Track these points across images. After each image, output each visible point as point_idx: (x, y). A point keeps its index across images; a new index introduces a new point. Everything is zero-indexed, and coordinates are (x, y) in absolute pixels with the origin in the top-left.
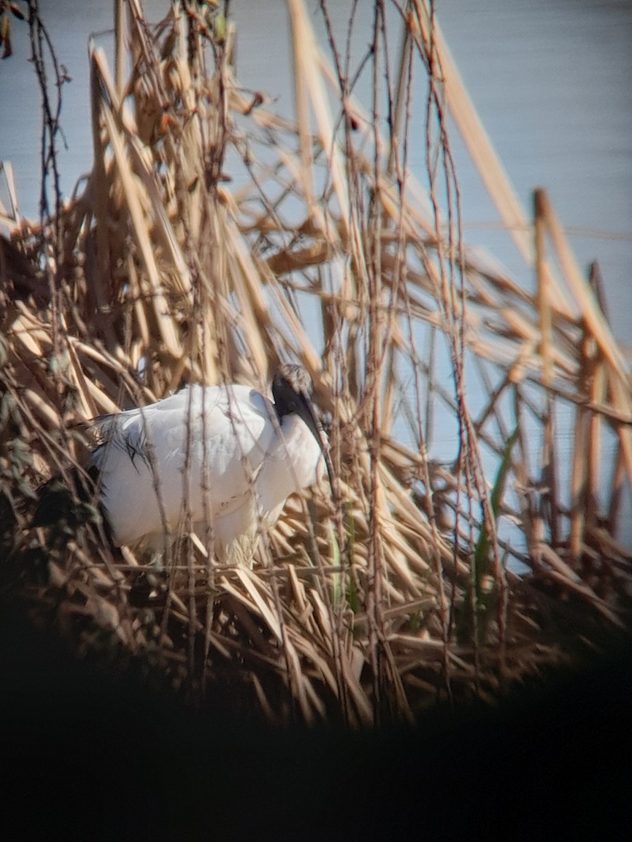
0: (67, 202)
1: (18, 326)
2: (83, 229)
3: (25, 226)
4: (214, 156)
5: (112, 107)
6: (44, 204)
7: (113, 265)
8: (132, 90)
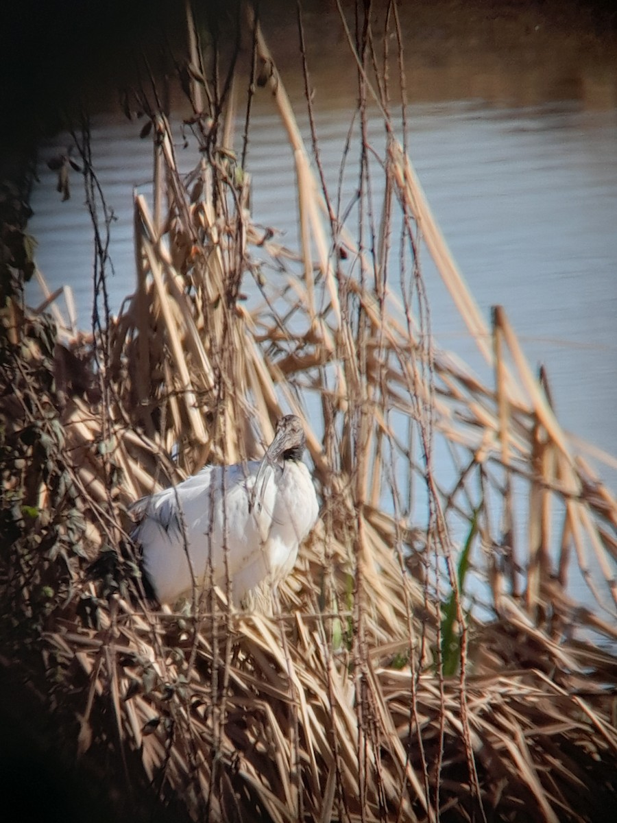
0: (115, 319)
1: (75, 417)
2: (127, 339)
3: (81, 337)
4: (234, 279)
5: (151, 241)
6: (96, 318)
7: (152, 368)
8: (167, 229)
